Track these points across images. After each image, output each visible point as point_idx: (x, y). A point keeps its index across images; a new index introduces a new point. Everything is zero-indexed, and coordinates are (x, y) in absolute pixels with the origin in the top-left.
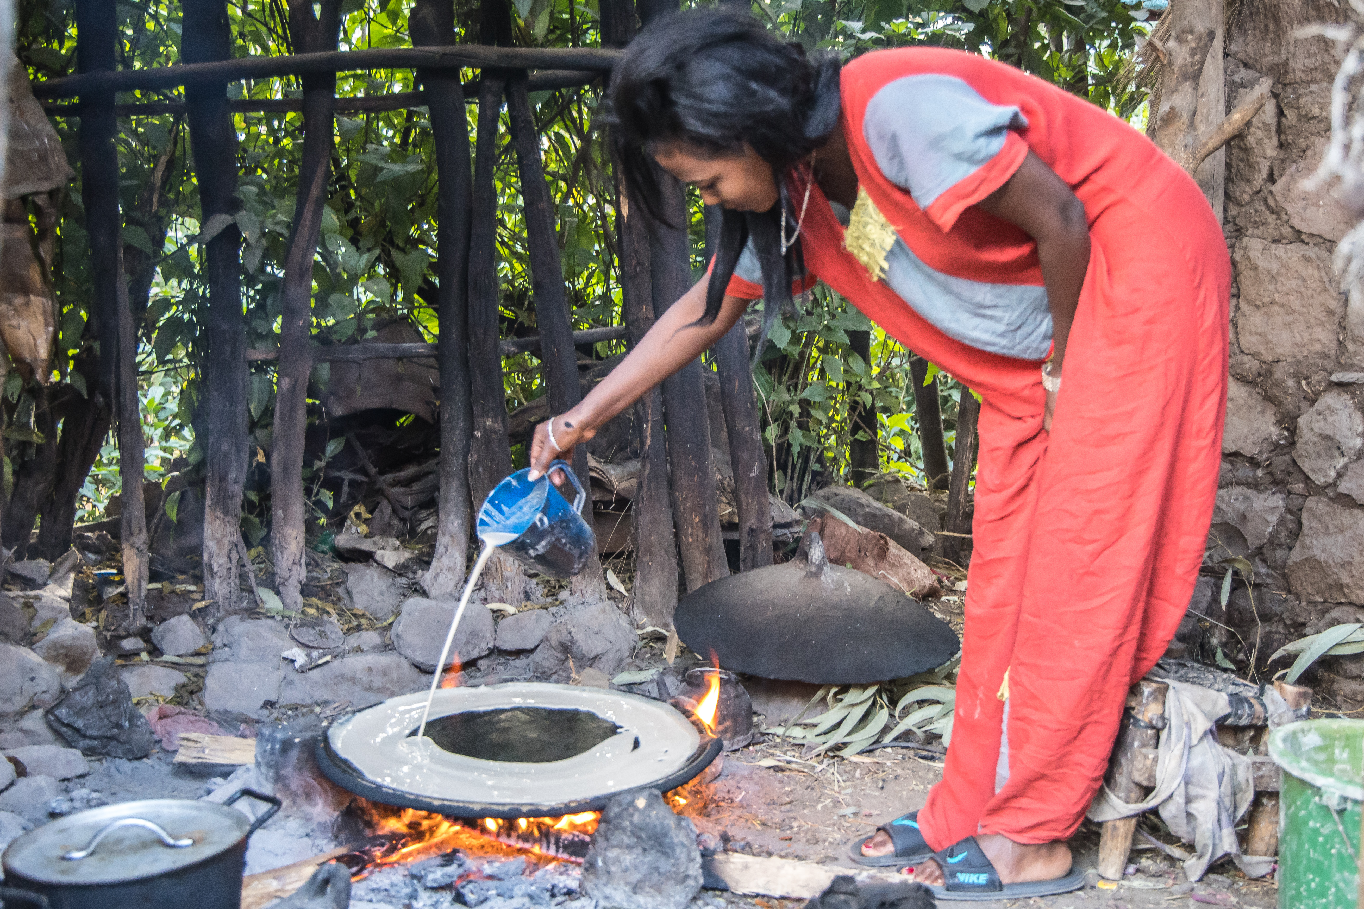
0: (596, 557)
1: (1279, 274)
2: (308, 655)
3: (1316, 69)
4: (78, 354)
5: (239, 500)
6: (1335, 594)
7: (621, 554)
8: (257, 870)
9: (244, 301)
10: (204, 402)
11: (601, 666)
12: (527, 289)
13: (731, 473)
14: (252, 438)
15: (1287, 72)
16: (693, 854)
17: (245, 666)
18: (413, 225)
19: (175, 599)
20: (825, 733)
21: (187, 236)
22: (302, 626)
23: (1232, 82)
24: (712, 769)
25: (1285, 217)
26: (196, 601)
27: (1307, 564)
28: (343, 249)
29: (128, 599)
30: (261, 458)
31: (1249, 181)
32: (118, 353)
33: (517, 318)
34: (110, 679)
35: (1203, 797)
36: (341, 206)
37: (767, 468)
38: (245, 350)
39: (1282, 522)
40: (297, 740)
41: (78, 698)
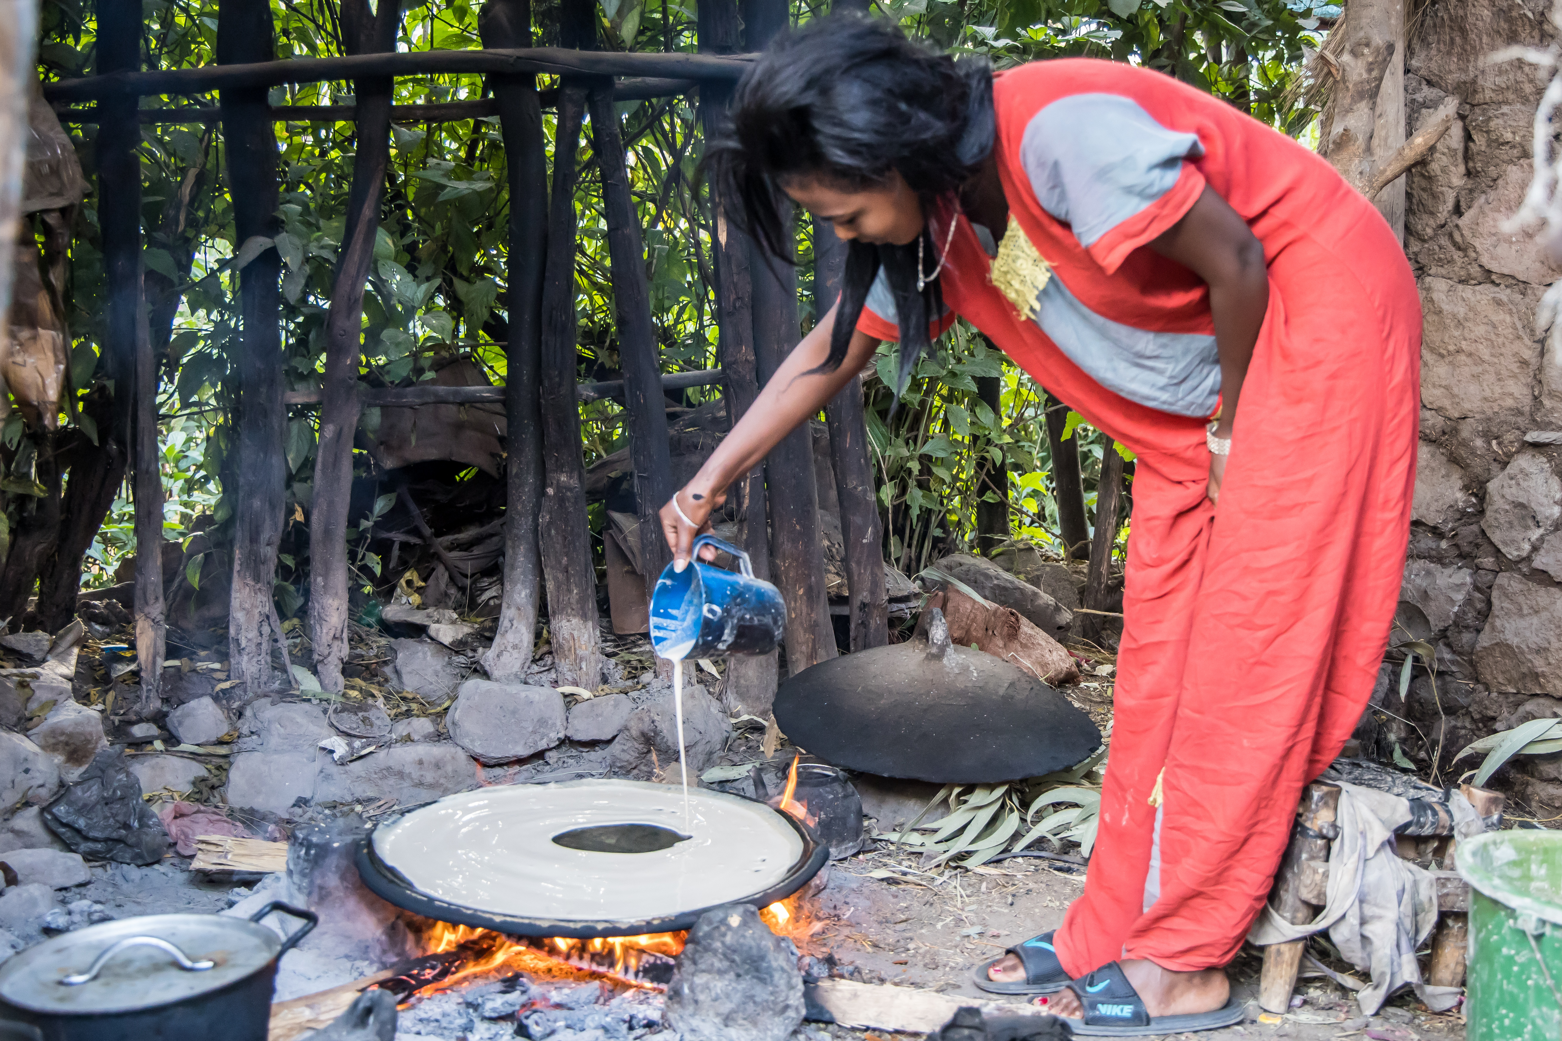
1: (1466, 319)
2: (349, 745)
3: (1508, 88)
4: (89, 394)
5: (272, 565)
6: (1529, 685)
8: (287, 997)
9: (284, 335)
10: (234, 451)
12: (608, 326)
13: (841, 539)
14: (288, 493)
15: (1475, 92)
16: (794, 980)
17: (275, 757)
18: (478, 250)
19: (195, 679)
20: (946, 840)
21: (217, 261)
22: (343, 710)
23: (1413, 101)
24: (816, 881)
25: (1473, 255)
26: (220, 681)
27: (1497, 649)
28: (398, 277)
29: (141, 678)
30: (299, 516)
31: (1432, 214)
32: (136, 394)
33: (597, 358)
34: (117, 772)
35: (1380, 918)
36: (396, 228)
37: (881, 533)
38: (283, 393)
39: (1469, 601)
40: (336, 845)
41: (80, 793)
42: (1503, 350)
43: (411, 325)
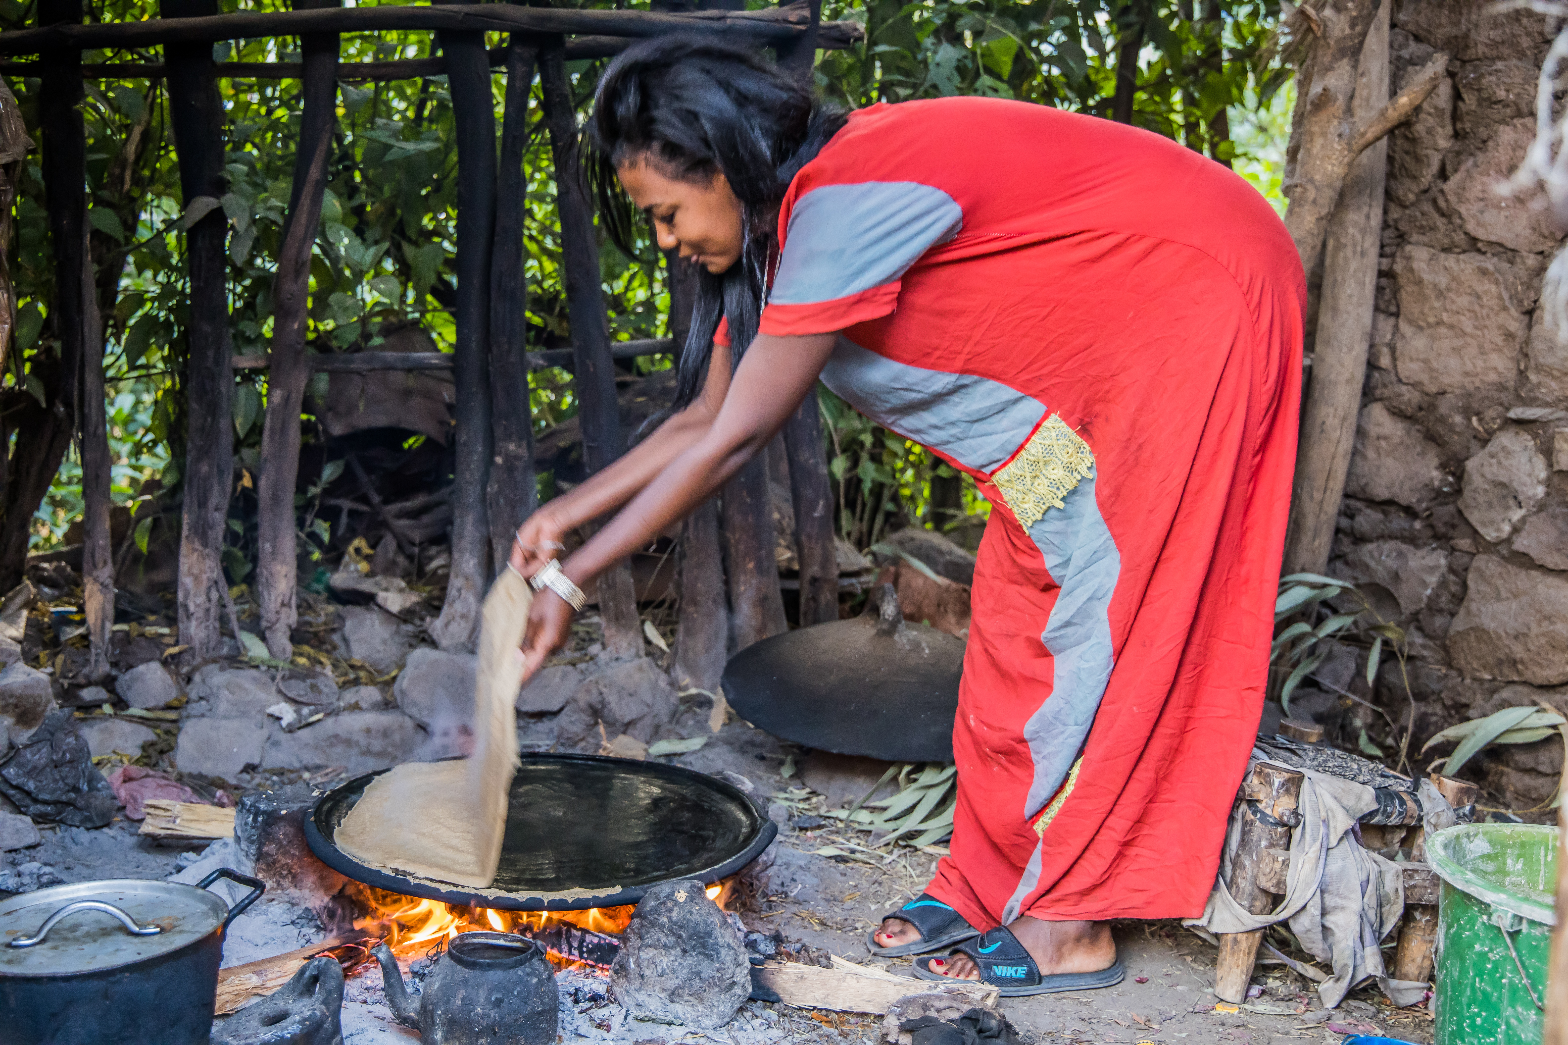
0: (633, 606)
1: (1448, 289)
2: (297, 712)
3: (1503, 42)
4: (36, 355)
5: (220, 531)
6: (1506, 671)
7: (662, 602)
8: (235, 963)
9: (231, 297)
10: (182, 414)
11: (636, 733)
12: (558, 293)
13: (791, 511)
14: (236, 458)
15: (1467, 47)
16: (741, 958)
17: (224, 722)
18: (427, 213)
19: (143, 643)
20: (896, 818)
21: (164, 221)
22: (291, 677)
23: (1399, 58)
24: (763, 858)
25: (1458, 221)
26: (169, 646)
27: (1472, 634)
28: (346, 241)
29: (90, 641)
30: (247, 482)
31: (1415, 178)
32: (83, 356)
33: (546, 325)
34: (67, 735)
35: (1343, 908)
36: (343, 190)
37: (833, 506)
38: (231, 357)
39: (1443, 584)
40: (283, 812)
41: (29, 756)
42: (1487, 322)
43: (359, 289)
